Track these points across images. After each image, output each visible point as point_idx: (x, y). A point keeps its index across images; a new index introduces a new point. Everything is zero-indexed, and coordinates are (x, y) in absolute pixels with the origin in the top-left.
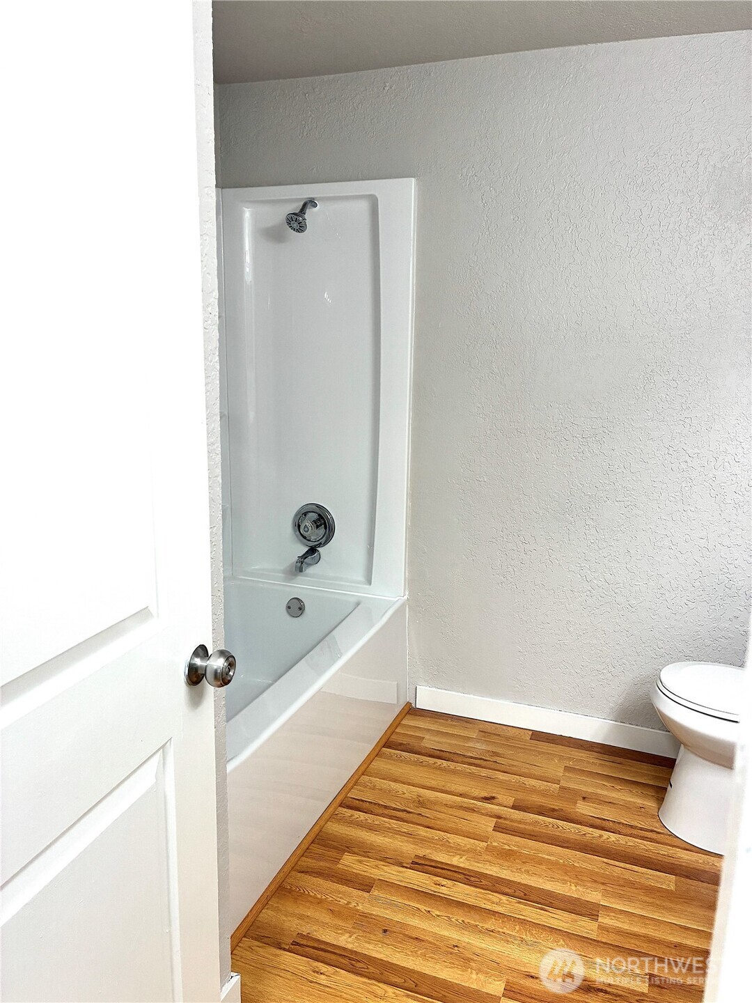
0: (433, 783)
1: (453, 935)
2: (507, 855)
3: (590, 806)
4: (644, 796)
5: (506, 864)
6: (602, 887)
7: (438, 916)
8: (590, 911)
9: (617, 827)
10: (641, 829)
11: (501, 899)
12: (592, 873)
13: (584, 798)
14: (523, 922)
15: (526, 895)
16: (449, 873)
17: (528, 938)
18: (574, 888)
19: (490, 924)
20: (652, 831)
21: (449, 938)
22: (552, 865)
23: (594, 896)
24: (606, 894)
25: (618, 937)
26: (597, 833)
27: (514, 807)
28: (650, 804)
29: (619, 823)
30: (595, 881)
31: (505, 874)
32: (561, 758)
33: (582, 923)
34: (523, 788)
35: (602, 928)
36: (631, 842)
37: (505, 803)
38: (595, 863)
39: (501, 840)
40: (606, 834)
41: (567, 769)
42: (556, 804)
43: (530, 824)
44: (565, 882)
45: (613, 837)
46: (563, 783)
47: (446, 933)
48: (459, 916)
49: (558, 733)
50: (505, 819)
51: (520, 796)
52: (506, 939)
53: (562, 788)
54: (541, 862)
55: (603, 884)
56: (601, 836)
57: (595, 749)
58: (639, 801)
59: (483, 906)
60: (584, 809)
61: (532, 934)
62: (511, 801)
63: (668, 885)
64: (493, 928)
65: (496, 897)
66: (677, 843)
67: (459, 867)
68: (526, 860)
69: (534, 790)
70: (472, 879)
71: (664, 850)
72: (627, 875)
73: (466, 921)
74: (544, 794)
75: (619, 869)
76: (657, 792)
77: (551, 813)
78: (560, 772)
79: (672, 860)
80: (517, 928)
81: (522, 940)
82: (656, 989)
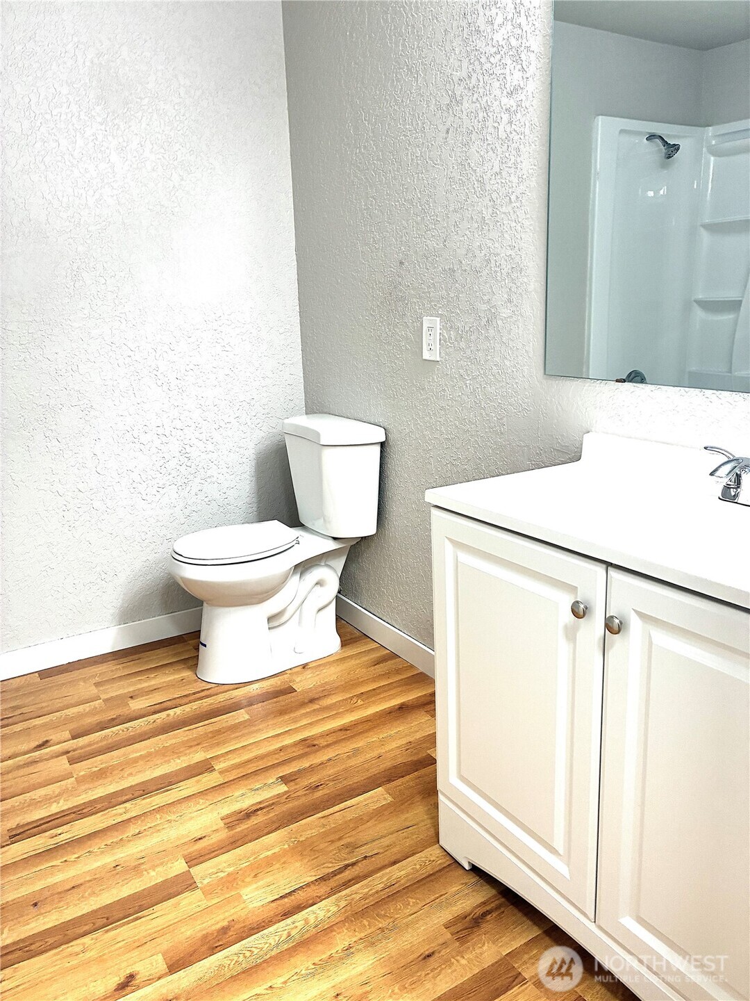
1: (108, 860)
2: (101, 774)
3: (139, 701)
4: (179, 671)
5: (106, 781)
6: (200, 747)
7: (79, 857)
8: (205, 767)
10: (194, 694)
11: (125, 808)
12: (183, 743)
13: (131, 697)
14: (160, 809)
15: (144, 790)
16: (59, 820)
17: (173, 817)
18: (179, 761)
19: (133, 829)
20: (203, 691)
21: (104, 866)
22: (147, 757)
23: (199, 756)
24: (206, 749)
25: (238, 771)
26: (163, 715)
27: (74, 738)
28: (187, 674)
29: (175, 699)
30: (191, 747)
31: (112, 788)
32: (84, 680)
33: (204, 780)
34: (69, 720)
35: (221, 773)
36: (195, 705)
37: (63, 739)
38: (181, 735)
39: (83, 768)
40: (171, 712)
41: (97, 685)
42: (112, 714)
43: (101, 741)
44: (168, 762)
45: (178, 711)
46: (104, 696)
47: (99, 864)
48: (97, 845)
49: (65, 662)
50: (74, 750)
51: (73, 726)
52: (156, 829)
53: (105, 701)
54: (136, 760)
55: (198, 744)
56: (168, 715)
57: (110, 659)
58: (177, 676)
59: (114, 822)
60: (137, 705)
61: (174, 813)
62: (67, 735)
63: (243, 717)
64: (137, 831)
65: (120, 809)
66: (226, 687)
67: (63, 811)
68: (122, 766)
69: (81, 716)
70: (84, 811)
71: (221, 698)
72: (210, 728)
73: (109, 843)
74: (93, 712)
75: (201, 729)
76: (185, 664)
77: (114, 723)
78: (94, 691)
79: (232, 701)
80: (158, 816)
81: (169, 821)
82: (292, 784)
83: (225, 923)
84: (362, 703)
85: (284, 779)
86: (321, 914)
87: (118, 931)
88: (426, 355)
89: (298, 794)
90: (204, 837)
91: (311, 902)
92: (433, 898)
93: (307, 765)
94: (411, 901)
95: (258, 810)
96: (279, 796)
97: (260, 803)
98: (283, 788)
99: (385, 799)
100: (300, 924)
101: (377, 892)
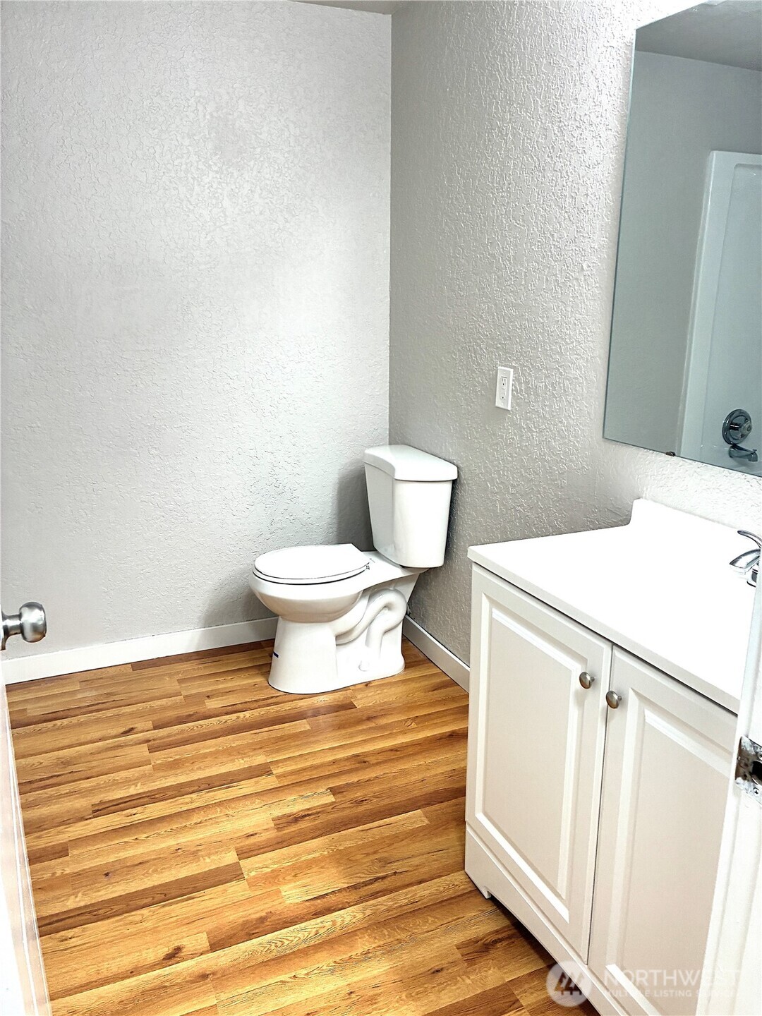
0: (66, 742)
1: (172, 842)
2: (175, 765)
3: (216, 700)
4: (250, 677)
5: (178, 771)
6: (262, 750)
7: (148, 837)
8: (264, 770)
9: (247, 706)
10: (264, 700)
11: (191, 798)
12: (249, 745)
13: (208, 697)
14: (220, 804)
15: (210, 784)
16: (135, 802)
17: (231, 812)
18: (242, 761)
19: (196, 818)
20: (272, 697)
21: (168, 848)
22: (215, 754)
23: (260, 759)
24: (268, 754)
25: (293, 777)
26: (234, 716)
27: (155, 728)
28: (260, 680)
29: (246, 702)
30: (255, 749)
31: (182, 779)
32: (170, 675)
33: (263, 781)
34: (153, 711)
35: (278, 777)
36: (263, 711)
37: (146, 728)
38: (247, 737)
39: (160, 757)
40: (241, 715)
41: (180, 681)
42: (190, 710)
43: (178, 734)
44: (233, 761)
45: (248, 714)
46: (184, 693)
47: (163, 845)
48: (164, 829)
49: (155, 657)
50: (154, 740)
51: (156, 717)
52: (214, 821)
53: (186, 697)
54: (205, 756)
55: (261, 748)
56: (238, 717)
57: (194, 658)
58: (251, 681)
59: (181, 810)
60: (212, 704)
61: (233, 808)
62: (150, 725)
63: (305, 727)
64: (199, 821)
65: (187, 798)
66: (293, 697)
67: (140, 794)
68: (193, 760)
69: (164, 708)
71: (287, 706)
72: (274, 735)
73: (174, 827)
74: (172, 707)
75: (265, 734)
76: (259, 670)
77: (191, 719)
78: (176, 686)
79: (298, 710)
80: (218, 810)
81: (227, 815)
82: (339, 795)
83: (263, 914)
84: (416, 726)
85: (334, 791)
86: (348, 919)
87: (172, 907)
88: (499, 403)
89: (343, 806)
90: (256, 834)
91: (340, 906)
92: (450, 919)
93: (356, 780)
94: (430, 919)
95: (305, 816)
96: (326, 805)
97: (308, 809)
98: (331, 799)
99: (422, 821)
100: (328, 925)
101: (401, 906)
